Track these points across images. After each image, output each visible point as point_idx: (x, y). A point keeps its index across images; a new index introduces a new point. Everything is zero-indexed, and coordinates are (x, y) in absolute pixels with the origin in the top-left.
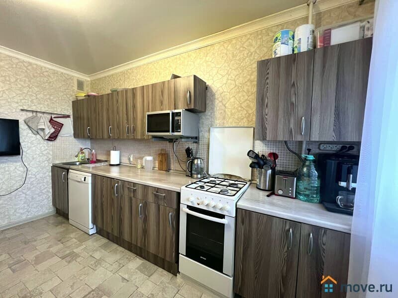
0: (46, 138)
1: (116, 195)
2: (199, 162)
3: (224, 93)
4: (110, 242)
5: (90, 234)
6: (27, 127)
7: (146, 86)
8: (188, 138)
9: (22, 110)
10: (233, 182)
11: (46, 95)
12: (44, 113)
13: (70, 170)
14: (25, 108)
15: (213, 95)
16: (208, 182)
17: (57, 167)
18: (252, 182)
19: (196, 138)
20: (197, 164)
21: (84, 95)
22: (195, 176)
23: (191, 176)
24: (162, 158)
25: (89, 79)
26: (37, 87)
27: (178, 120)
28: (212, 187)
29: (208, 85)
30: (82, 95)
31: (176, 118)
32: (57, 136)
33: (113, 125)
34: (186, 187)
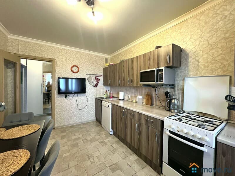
0: (94, 86)
1: (124, 116)
2: (176, 102)
3: (197, 52)
4: (120, 141)
5: (111, 134)
6: (88, 81)
7: (139, 56)
8: (166, 85)
9: (87, 74)
10: (208, 119)
11: (94, 67)
12: (93, 75)
13: (102, 101)
14: (88, 73)
15: (187, 55)
16: (184, 117)
17: (98, 99)
18: (228, 121)
19: (173, 85)
20: (174, 102)
21: (108, 65)
22: (173, 111)
23: (170, 111)
24: (148, 97)
25: (110, 57)
26: (92, 64)
27: (161, 74)
28: (190, 121)
29: (182, 48)
30: (107, 65)
31: (160, 73)
32: (97, 85)
33: (121, 79)
34: (168, 117)
